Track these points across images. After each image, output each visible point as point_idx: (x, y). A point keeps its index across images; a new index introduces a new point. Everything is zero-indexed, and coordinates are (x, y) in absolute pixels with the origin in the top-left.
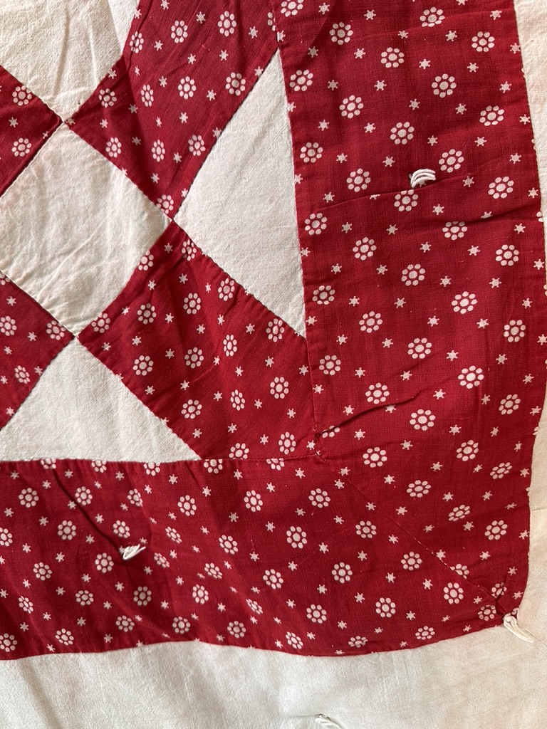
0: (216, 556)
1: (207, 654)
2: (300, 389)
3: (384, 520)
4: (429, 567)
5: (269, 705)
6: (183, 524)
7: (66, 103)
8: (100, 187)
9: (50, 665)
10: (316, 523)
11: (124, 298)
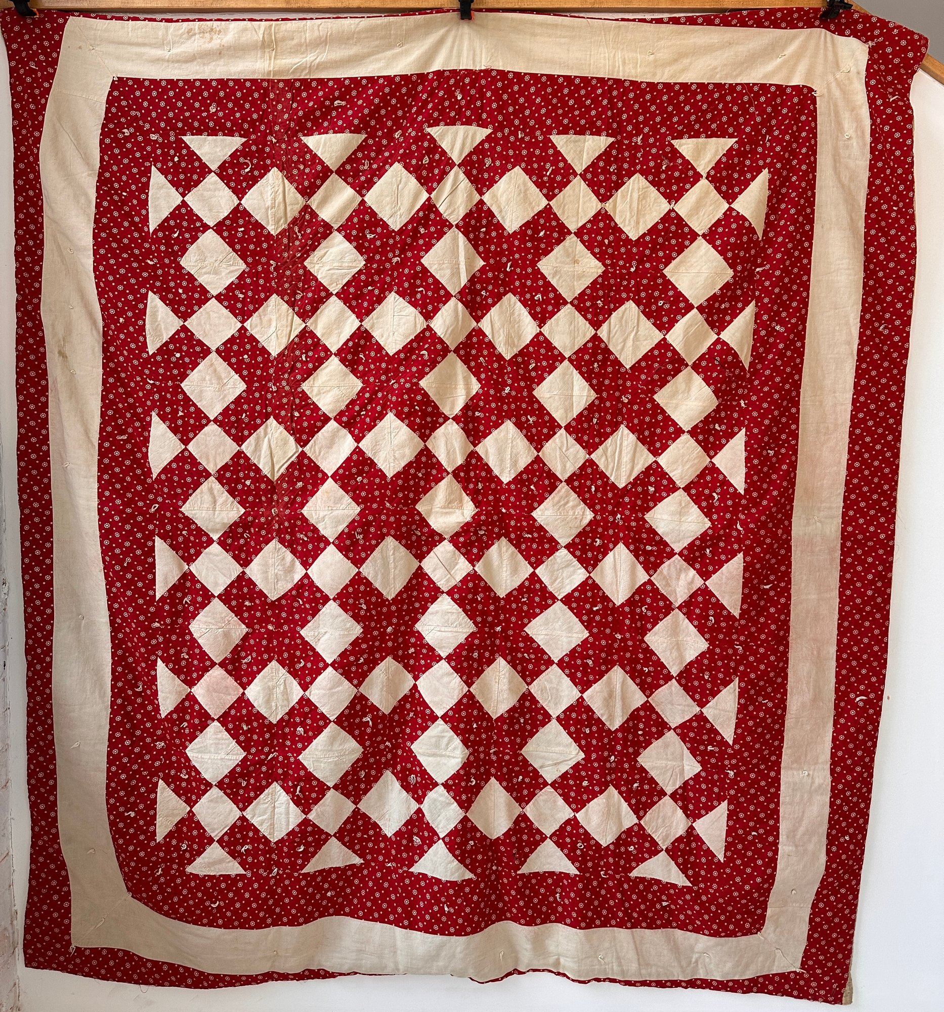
0: (692, 909)
1: (678, 933)
2: (720, 875)
3: (735, 907)
4: (743, 919)
5: (692, 949)
6: (685, 901)
7: (669, 790)
8: (674, 812)
9: (638, 931)
10: (719, 906)
11: (677, 840)
